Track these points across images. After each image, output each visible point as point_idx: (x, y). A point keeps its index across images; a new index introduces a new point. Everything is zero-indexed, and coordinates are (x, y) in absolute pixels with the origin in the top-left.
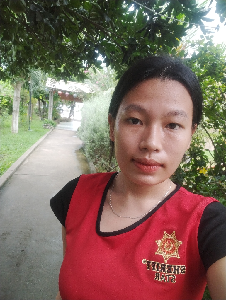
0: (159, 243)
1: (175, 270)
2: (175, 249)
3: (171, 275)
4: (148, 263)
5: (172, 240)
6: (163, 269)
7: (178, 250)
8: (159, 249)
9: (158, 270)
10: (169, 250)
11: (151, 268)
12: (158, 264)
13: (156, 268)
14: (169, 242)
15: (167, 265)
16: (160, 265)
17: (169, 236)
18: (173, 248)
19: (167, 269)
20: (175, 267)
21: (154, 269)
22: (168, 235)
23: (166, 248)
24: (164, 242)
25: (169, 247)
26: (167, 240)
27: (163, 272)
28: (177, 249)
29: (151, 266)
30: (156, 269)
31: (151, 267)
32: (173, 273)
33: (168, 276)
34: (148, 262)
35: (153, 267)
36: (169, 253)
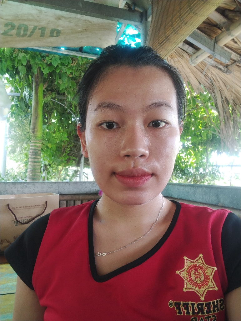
0: (182, 273)
1: (214, 307)
2: (209, 279)
3: (211, 316)
4: (178, 305)
5: (199, 267)
6: (201, 310)
7: (213, 278)
8: (185, 282)
9: (193, 313)
10: (201, 281)
11: (184, 312)
12: (193, 305)
13: (191, 310)
14: (196, 270)
15: (205, 303)
16: (195, 306)
17: (193, 262)
18: (204, 278)
19: (206, 308)
20: (213, 303)
21: (188, 313)
22: (190, 261)
23: (196, 280)
24: (189, 272)
25: (199, 277)
26: (192, 268)
27: (201, 314)
28: (211, 277)
29: (182, 308)
30: (191, 312)
31: (183, 310)
32: (212, 313)
33: (208, 318)
34: (176, 304)
35: (186, 311)
36: (201, 286)
